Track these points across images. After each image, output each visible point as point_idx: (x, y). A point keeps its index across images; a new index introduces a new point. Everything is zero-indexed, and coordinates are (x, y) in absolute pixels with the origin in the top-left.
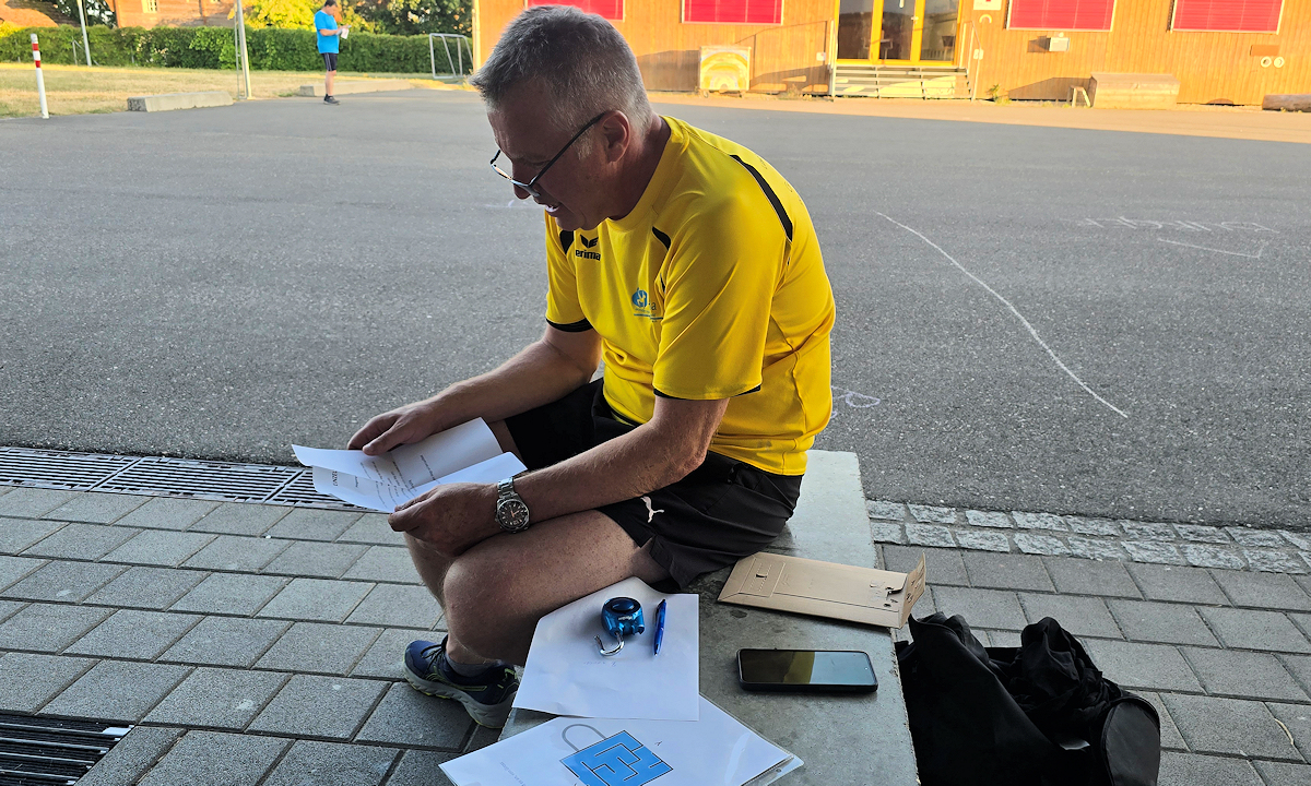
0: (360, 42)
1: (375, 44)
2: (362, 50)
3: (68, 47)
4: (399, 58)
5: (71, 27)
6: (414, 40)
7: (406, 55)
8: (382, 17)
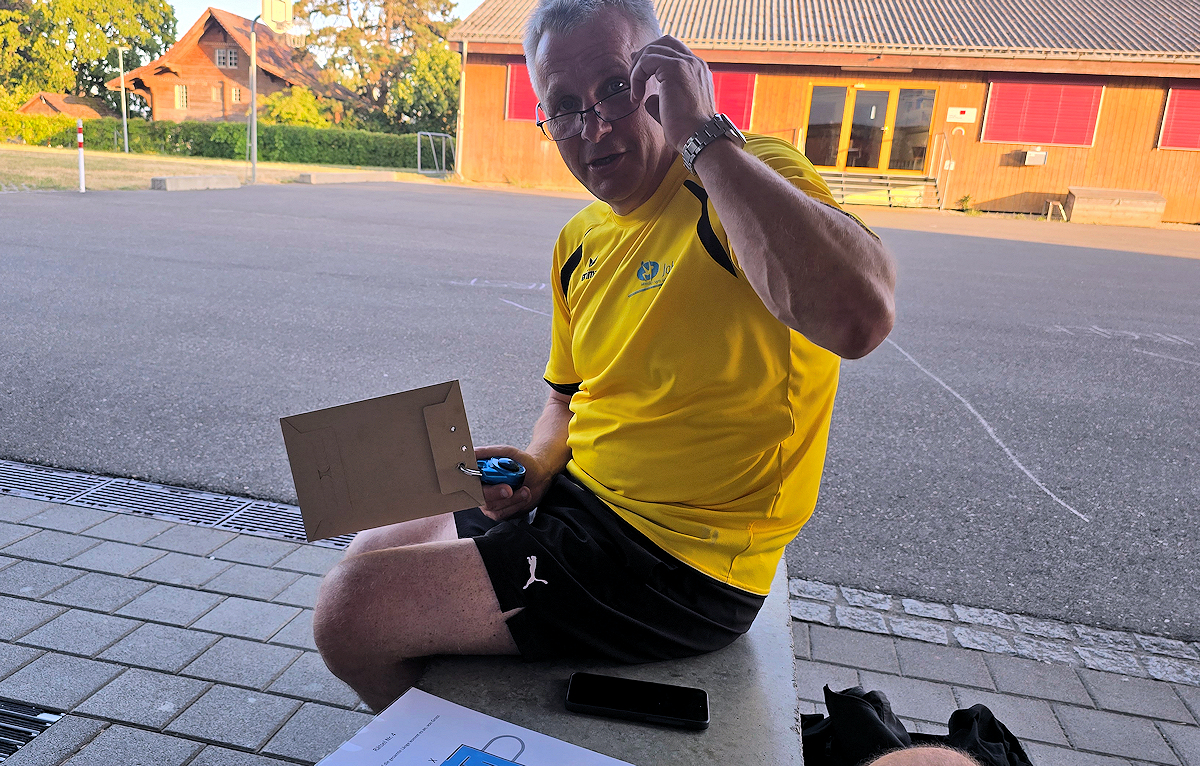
0: (357, 139)
1: (371, 141)
2: (358, 146)
3: (110, 136)
4: (390, 154)
5: (115, 119)
6: (405, 139)
7: (397, 152)
8: (378, 118)
